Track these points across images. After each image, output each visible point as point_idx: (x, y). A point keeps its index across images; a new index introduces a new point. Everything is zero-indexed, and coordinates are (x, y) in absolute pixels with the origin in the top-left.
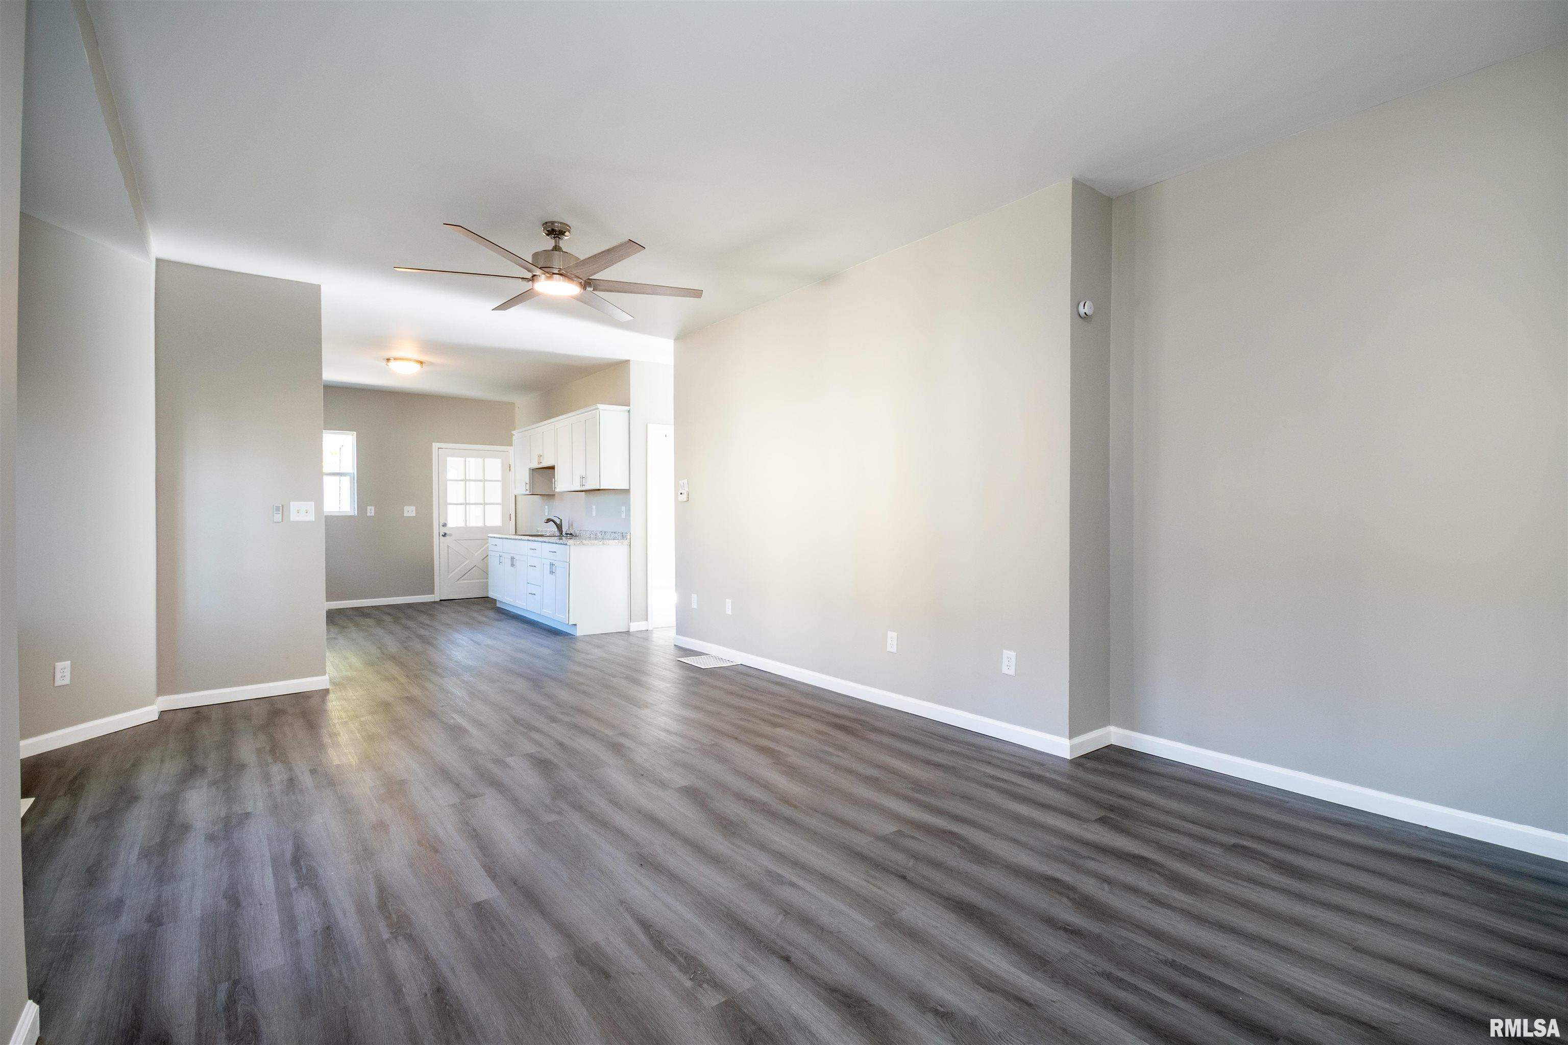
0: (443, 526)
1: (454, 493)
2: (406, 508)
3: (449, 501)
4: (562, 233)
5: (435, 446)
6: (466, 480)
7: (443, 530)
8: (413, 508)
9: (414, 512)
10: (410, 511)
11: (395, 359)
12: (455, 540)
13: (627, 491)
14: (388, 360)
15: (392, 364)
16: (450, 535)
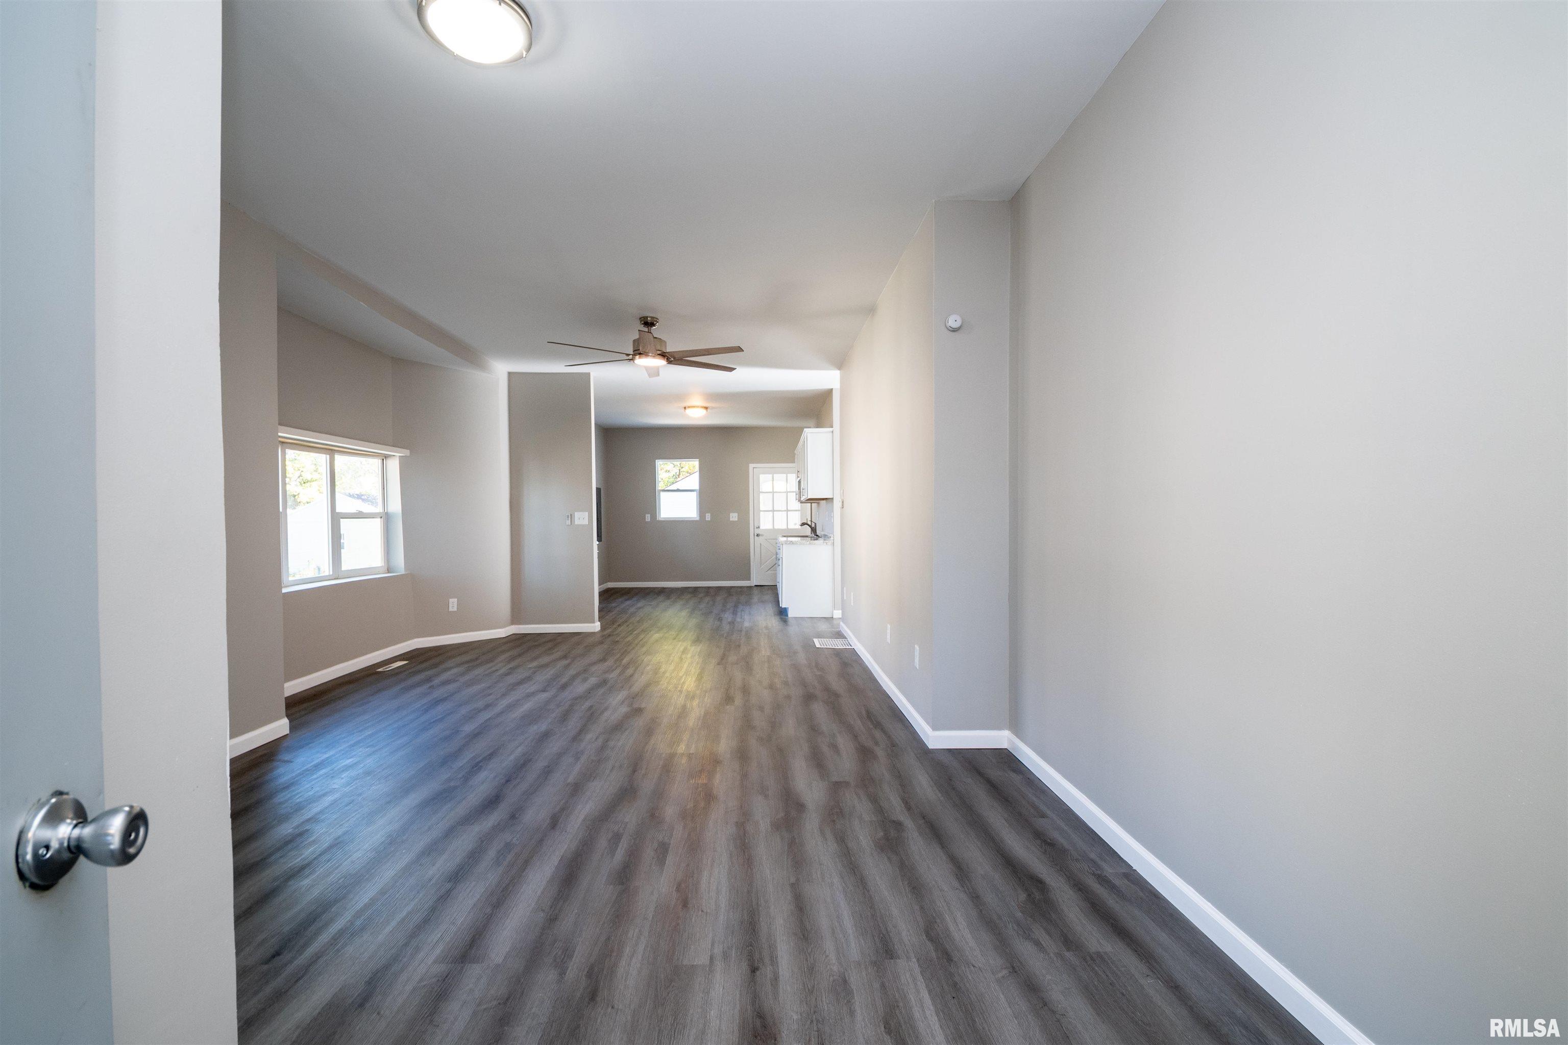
0: (757, 528)
1: (764, 502)
2: (731, 515)
3: (761, 509)
4: (652, 324)
5: (751, 466)
6: (773, 492)
7: (757, 531)
8: (736, 515)
9: (737, 517)
10: (734, 517)
11: (689, 407)
12: (766, 540)
13: (833, 498)
14: (685, 408)
15: (688, 411)
16: (762, 535)
